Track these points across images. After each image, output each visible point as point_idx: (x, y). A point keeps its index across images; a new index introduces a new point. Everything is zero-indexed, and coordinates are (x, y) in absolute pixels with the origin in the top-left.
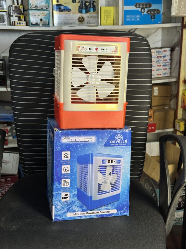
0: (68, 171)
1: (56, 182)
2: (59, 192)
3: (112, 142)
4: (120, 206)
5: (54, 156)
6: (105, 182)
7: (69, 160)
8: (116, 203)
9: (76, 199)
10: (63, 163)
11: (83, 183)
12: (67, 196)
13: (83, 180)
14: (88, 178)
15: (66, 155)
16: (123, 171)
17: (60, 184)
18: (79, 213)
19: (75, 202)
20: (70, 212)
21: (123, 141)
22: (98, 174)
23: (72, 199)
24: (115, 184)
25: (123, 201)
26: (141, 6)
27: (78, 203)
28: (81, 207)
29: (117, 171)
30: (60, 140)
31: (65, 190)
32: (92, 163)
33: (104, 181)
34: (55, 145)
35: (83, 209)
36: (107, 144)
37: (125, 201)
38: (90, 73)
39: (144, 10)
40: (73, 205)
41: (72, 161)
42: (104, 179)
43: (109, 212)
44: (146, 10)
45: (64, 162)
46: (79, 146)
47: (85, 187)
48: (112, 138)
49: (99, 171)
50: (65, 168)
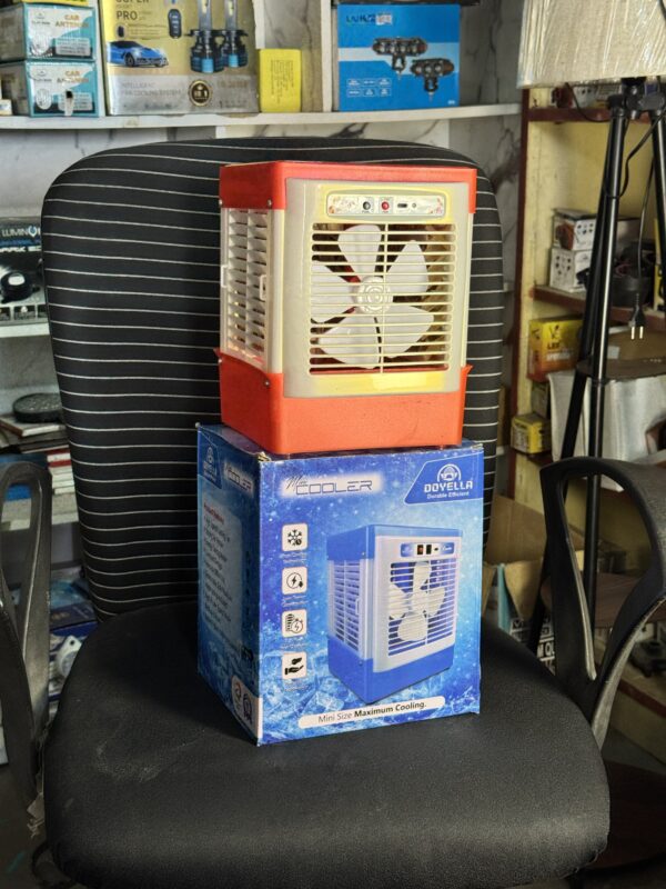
0: (301, 584)
1: (265, 620)
2: (276, 653)
3: (428, 488)
4: (455, 683)
5: (261, 539)
6: (411, 613)
7: (304, 551)
8: (442, 677)
9: (325, 670)
10: (286, 562)
11: (345, 619)
12: (298, 665)
13: (345, 612)
14: (361, 604)
15: (293, 537)
16: (463, 576)
17: (278, 626)
18: (336, 713)
19: (321, 680)
20: (308, 711)
21: (461, 484)
22: (389, 590)
23: (315, 673)
24: (438, 618)
25: (462, 670)
26: (393, 50)
27: (330, 682)
28: (341, 696)
29: (443, 579)
30: (276, 490)
31: (292, 644)
32: (371, 556)
33: (407, 611)
34: (261, 505)
35: (347, 700)
36: (416, 497)
37: (467, 669)
38: (360, 278)
39: (403, 62)
40: (317, 689)
41: (313, 553)
42: (408, 603)
43: (422, 705)
44: (409, 60)
45: (287, 559)
46: (332, 505)
47: (352, 633)
48: (430, 475)
49: (392, 579)
50: (292, 577)
